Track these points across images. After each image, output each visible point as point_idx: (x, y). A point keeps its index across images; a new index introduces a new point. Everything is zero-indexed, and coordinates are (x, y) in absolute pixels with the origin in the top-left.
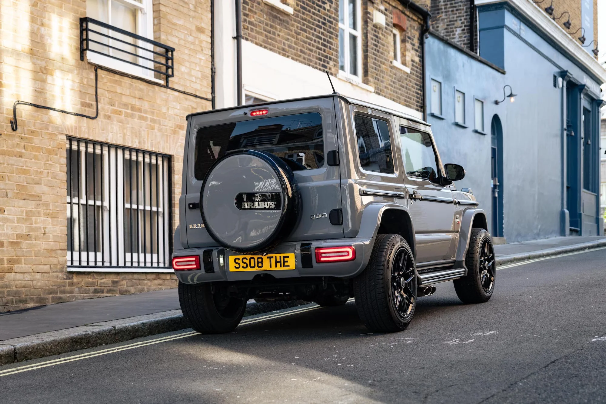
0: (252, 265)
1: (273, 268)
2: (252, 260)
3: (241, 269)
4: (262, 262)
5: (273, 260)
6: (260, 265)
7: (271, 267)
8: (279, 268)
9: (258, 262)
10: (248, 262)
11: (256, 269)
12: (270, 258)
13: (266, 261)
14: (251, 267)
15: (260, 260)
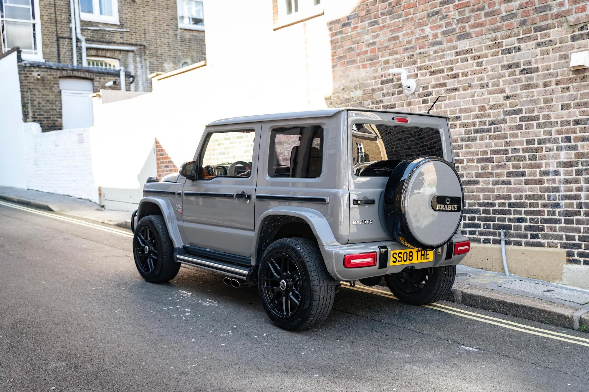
0: (405, 259)
1: (419, 261)
2: (405, 254)
3: (397, 263)
4: (412, 256)
5: (419, 253)
6: (411, 258)
7: (418, 260)
8: (423, 261)
9: (410, 256)
10: (402, 256)
11: (408, 262)
12: (417, 252)
13: (415, 255)
14: (405, 261)
15: (411, 254)
